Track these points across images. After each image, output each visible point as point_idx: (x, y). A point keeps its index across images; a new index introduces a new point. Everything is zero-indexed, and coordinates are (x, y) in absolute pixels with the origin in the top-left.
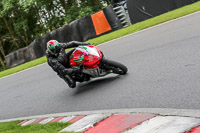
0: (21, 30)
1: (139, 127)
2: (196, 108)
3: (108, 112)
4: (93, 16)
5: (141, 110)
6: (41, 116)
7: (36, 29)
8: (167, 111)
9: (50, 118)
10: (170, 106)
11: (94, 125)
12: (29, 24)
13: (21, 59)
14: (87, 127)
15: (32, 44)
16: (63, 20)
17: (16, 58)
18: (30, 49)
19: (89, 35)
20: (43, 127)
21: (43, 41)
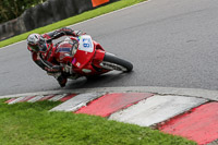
1: (134, 107)
2: (197, 87)
5: (137, 88)
6: (30, 94)
8: (167, 90)
9: (39, 96)
10: (169, 85)
11: (88, 104)
13: (10, 31)
14: (80, 106)
15: (22, 15)
17: (4, 31)
18: (20, 21)
19: (85, 7)
20: (31, 105)
21: (35, 13)
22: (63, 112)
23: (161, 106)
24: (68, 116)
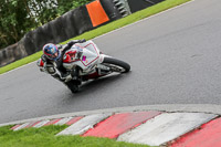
0: (10, 25)
1: (143, 127)
2: (205, 103)
3: (109, 112)
4: (88, 6)
5: (144, 107)
6: (35, 120)
7: (27, 23)
8: (174, 107)
9: (45, 121)
10: (176, 102)
11: (94, 126)
12: (18, 18)
13: (11, 57)
14: (86, 128)
15: (23, 40)
16: (55, 12)
17: (5, 56)
18: (20, 46)
19: (85, 27)
20: (37, 131)
21: (35, 36)
22: (70, 136)
23: (170, 124)
24: (75, 140)
